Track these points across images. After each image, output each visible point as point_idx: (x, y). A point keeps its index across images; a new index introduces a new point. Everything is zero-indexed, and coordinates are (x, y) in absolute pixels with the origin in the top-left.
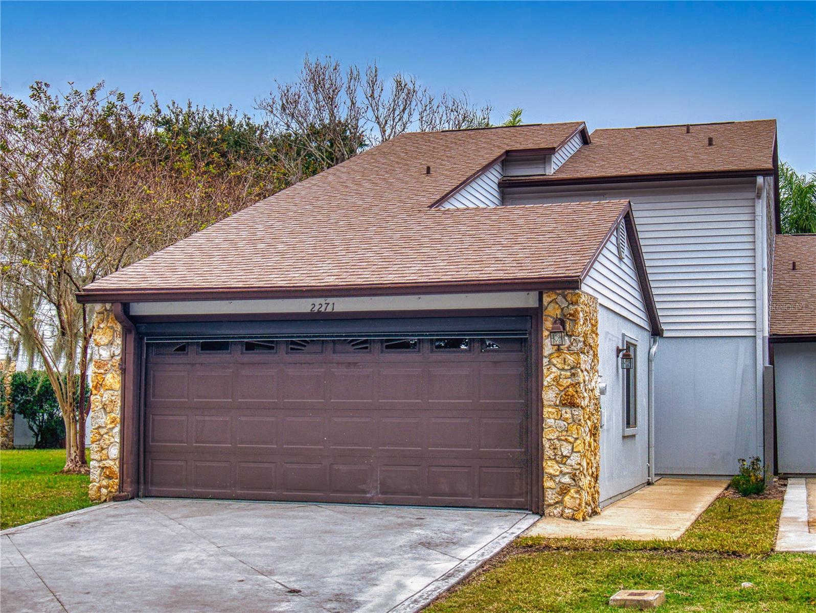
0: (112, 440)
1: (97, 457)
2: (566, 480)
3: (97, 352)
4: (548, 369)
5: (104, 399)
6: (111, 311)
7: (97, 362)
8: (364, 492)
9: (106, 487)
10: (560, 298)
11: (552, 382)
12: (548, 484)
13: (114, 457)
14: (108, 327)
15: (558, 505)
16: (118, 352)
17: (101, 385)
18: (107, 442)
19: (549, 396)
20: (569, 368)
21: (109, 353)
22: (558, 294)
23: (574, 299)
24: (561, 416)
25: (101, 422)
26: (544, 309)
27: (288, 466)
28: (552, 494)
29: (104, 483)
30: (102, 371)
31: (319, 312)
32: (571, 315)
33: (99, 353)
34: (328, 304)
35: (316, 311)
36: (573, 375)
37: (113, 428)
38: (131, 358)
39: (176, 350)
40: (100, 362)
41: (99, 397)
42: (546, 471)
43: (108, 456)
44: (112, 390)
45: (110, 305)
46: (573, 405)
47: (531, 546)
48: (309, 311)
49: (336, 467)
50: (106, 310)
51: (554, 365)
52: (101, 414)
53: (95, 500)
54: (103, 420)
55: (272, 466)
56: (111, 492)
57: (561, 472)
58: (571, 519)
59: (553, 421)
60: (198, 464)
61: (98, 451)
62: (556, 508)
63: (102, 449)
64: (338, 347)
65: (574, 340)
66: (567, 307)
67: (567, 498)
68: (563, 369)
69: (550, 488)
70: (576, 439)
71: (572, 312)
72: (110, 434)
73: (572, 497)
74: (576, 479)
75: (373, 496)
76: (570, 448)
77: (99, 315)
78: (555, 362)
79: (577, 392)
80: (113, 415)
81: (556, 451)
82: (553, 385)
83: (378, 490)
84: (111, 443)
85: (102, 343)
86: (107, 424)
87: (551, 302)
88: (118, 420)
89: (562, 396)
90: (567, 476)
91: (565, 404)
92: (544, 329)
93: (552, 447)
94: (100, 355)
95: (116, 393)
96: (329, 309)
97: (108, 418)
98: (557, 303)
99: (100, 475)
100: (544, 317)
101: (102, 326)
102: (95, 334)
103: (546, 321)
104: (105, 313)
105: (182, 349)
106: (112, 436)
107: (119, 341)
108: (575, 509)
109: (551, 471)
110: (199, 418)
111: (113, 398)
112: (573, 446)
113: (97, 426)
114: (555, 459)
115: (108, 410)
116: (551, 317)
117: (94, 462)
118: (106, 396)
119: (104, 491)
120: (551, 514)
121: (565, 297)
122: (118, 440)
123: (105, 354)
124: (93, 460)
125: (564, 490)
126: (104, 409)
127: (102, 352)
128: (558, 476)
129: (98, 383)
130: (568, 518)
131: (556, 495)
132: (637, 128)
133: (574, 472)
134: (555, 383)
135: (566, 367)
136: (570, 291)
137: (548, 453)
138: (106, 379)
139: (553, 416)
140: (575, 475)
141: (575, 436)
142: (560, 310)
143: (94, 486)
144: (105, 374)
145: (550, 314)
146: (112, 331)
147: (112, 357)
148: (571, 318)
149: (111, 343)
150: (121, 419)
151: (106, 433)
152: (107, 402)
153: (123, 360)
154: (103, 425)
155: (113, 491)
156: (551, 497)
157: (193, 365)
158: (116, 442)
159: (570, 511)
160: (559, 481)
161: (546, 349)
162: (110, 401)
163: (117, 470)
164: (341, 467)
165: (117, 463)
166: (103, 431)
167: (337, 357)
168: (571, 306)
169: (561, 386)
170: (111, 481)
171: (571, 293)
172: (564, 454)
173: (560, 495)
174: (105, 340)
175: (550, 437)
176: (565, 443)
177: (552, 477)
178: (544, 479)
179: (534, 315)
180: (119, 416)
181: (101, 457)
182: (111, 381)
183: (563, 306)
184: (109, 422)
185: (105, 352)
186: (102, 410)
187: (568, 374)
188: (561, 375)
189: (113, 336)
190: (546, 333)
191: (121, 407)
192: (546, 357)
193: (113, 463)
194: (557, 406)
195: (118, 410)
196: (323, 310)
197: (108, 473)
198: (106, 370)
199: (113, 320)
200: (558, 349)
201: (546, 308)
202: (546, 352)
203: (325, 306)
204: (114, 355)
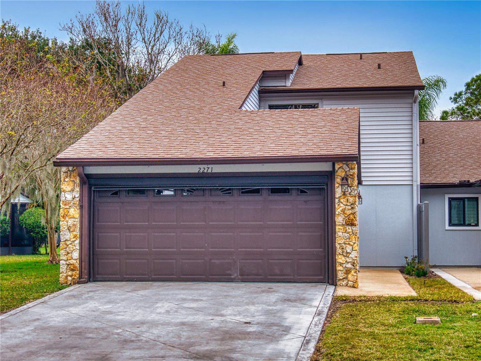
0: (75, 248)
1: (65, 258)
2: (349, 266)
3: (63, 196)
4: (338, 205)
5: (69, 224)
6: (73, 171)
7: (64, 202)
8: (230, 275)
9: (71, 276)
10: (345, 166)
11: (341, 212)
12: (339, 268)
13: (76, 258)
14: (71, 181)
15: (345, 280)
16: (77, 195)
17: (67, 215)
18: (72, 249)
19: (339, 220)
20: (350, 204)
21: (71, 196)
22: (344, 164)
23: (353, 166)
24: (346, 231)
25: (67, 237)
26: (335, 172)
27: (184, 261)
28: (342, 274)
29: (70, 273)
30: (68, 207)
31: (203, 172)
32: (351, 175)
33: (65, 196)
34: (209, 168)
35: (201, 172)
36: (352, 208)
37: (75, 240)
38: (86, 199)
39: (112, 194)
40: (66, 202)
41: (66, 223)
42: (338, 261)
43: (72, 258)
44: (74, 218)
45: (72, 167)
46: (353, 225)
47: (345, 300)
48: (197, 172)
49: (213, 261)
50: (69, 170)
51: (342, 203)
52: (67, 232)
53: (63, 284)
54: (68, 236)
55: (174, 261)
56: (74, 279)
57: (346, 261)
58: (352, 287)
59: (341, 233)
60: (127, 261)
61: (65, 254)
62: (343, 281)
63: (68, 253)
64: (213, 193)
65: (353, 189)
66: (349, 171)
67: (350, 276)
68: (347, 205)
69: (340, 270)
70: (354, 243)
71: (352, 174)
72: (73, 244)
73: (353, 275)
74: (355, 265)
75: (235, 277)
76: (351, 248)
77: (64, 174)
78: (342, 201)
79: (355, 217)
80: (75, 233)
81: (343, 250)
82: (341, 214)
83: (238, 273)
84: (74, 250)
85: (67, 190)
86: (71, 239)
87: (340, 168)
88: (78, 236)
89: (346, 220)
90: (349, 264)
91: (348, 224)
92: (336, 183)
93: (341, 248)
94: (66, 198)
95: (76, 220)
96: (209, 171)
97: (72, 235)
98: (343, 169)
99: (67, 269)
100: (336, 176)
101: (67, 180)
102: (62, 185)
103: (337, 178)
104: (69, 172)
105: (116, 193)
106: (74, 246)
107: (78, 189)
108: (354, 281)
109: (341, 261)
110: (128, 234)
111: (75, 223)
112: (353, 247)
113: (64, 240)
114: (343, 254)
115: (71, 230)
116: (340, 176)
117: (63, 261)
118: (71, 222)
119: (69, 278)
120: (341, 284)
121: (347, 165)
122: (78, 248)
123: (69, 197)
124: (62, 260)
125: (348, 271)
126: (69, 229)
127: (66, 195)
128: (344, 263)
129: (64, 214)
130: (350, 287)
131: (344, 274)
132: (327, 55)
133: (354, 261)
134: (342, 213)
135: (348, 204)
136: (351, 162)
137: (339, 251)
138: (70, 211)
139: (342, 231)
140: (354, 263)
141: (354, 242)
142: (345, 173)
143: (63, 275)
144: (69, 208)
145: (339, 174)
146: (73, 183)
147: (73, 199)
148: (351, 177)
149: (73, 190)
150: (80, 235)
151: (71, 244)
152: (71, 226)
153: (81, 200)
154: (69, 239)
155: (76, 278)
156: (340, 275)
157: (123, 203)
158: (77, 249)
159: (352, 282)
160: (345, 267)
161: (337, 194)
162: (73, 225)
163: (78, 265)
164: (216, 261)
165: (78, 261)
166: (68, 243)
167: (212, 199)
168: (351, 170)
169: (346, 214)
170: (74, 273)
171: (351, 163)
172: (348, 252)
173: (346, 274)
174: (69, 188)
175: (340, 242)
176: (348, 245)
177: (341, 264)
178: (337, 266)
179: (331, 175)
180: (79, 234)
181: (67, 258)
182: (74, 213)
183: (347, 170)
184: (72, 237)
185: (69, 195)
186: (68, 231)
187: (350, 207)
188: (345, 208)
189: (74, 185)
190: (337, 185)
191: (80, 228)
192: (337, 198)
193: (75, 262)
194: (344, 225)
195: (78, 230)
196: (205, 171)
197: (72, 268)
198: (70, 206)
199: (74, 177)
200: (344, 194)
201: (337, 171)
202: (337, 195)
203: (206, 169)
204: (75, 197)
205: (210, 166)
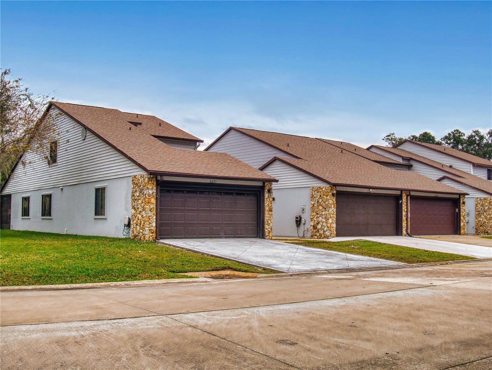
2: (270, 230)
4: (266, 202)
6: (153, 178)
8: (220, 235)
9: (152, 236)
12: (266, 231)
13: (154, 226)
16: (155, 192)
17: (149, 202)
18: (152, 221)
19: (267, 208)
20: (270, 201)
21: (152, 192)
22: (268, 183)
24: (269, 214)
27: (201, 228)
29: (151, 235)
30: (151, 198)
31: (212, 183)
36: (271, 203)
37: (153, 217)
38: (159, 194)
39: (166, 192)
40: (149, 195)
42: (265, 227)
43: (152, 226)
44: (153, 204)
45: (153, 176)
46: (271, 211)
48: (210, 182)
49: (213, 228)
50: (151, 177)
52: (150, 212)
55: (196, 228)
56: (153, 238)
57: (269, 228)
59: (267, 215)
60: (174, 228)
62: (268, 237)
63: (150, 223)
64: (213, 193)
67: (270, 234)
71: (271, 188)
75: (222, 236)
78: (268, 200)
79: (272, 208)
80: (154, 213)
82: (267, 206)
83: (224, 234)
86: (151, 215)
88: (155, 214)
89: (269, 209)
93: (267, 221)
94: (149, 192)
97: (152, 213)
98: (268, 185)
99: (149, 232)
101: (149, 182)
102: (147, 185)
103: (266, 189)
106: (153, 219)
107: (155, 188)
109: (267, 227)
110: (175, 213)
111: (154, 207)
115: (152, 211)
117: (147, 228)
118: (151, 206)
119: (151, 237)
121: (270, 184)
122: (155, 221)
125: (269, 232)
126: (150, 210)
127: (149, 191)
133: (271, 228)
137: (266, 223)
138: (151, 200)
142: (269, 187)
143: (147, 236)
146: (153, 184)
149: (152, 189)
151: (151, 218)
152: (152, 208)
153: (157, 194)
155: (154, 237)
156: (267, 234)
157: (173, 197)
163: (155, 230)
165: (155, 228)
166: (150, 218)
167: (213, 196)
169: (269, 206)
170: (153, 234)
172: (269, 223)
174: (151, 188)
175: (266, 219)
176: (269, 220)
177: (267, 229)
179: (263, 188)
181: (149, 226)
182: (153, 201)
188: (269, 203)
189: (153, 186)
190: (266, 193)
191: (156, 210)
192: (266, 199)
194: (268, 211)
197: (152, 231)
199: (154, 181)
200: (269, 197)
201: (266, 186)
202: (266, 197)
203: (214, 181)
204: (154, 192)
205: (216, 180)
